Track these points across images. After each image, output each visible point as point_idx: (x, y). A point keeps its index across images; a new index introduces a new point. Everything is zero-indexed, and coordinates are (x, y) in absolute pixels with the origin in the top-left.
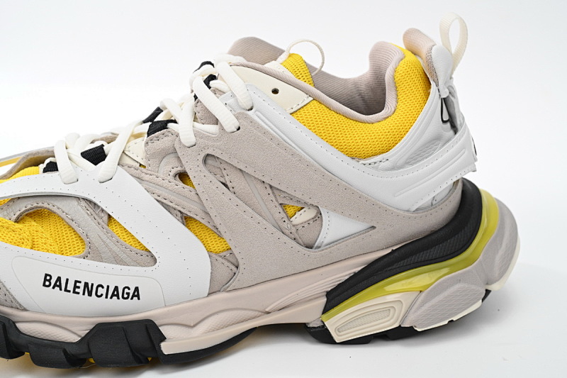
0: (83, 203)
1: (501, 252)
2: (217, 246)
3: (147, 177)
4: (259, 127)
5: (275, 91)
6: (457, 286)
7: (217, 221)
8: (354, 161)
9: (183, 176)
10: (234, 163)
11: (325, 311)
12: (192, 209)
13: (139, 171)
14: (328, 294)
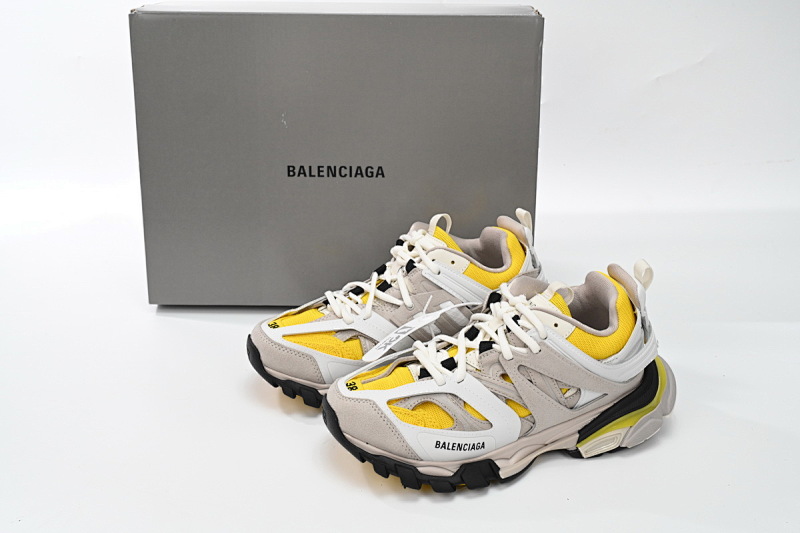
0: (450, 397)
1: (670, 397)
2: (524, 413)
3: (483, 378)
4: (552, 350)
5: (556, 325)
6: (650, 421)
7: (526, 401)
8: (599, 363)
9: (504, 376)
10: (538, 370)
11: (578, 442)
12: (511, 395)
13: (478, 374)
14: (579, 432)
